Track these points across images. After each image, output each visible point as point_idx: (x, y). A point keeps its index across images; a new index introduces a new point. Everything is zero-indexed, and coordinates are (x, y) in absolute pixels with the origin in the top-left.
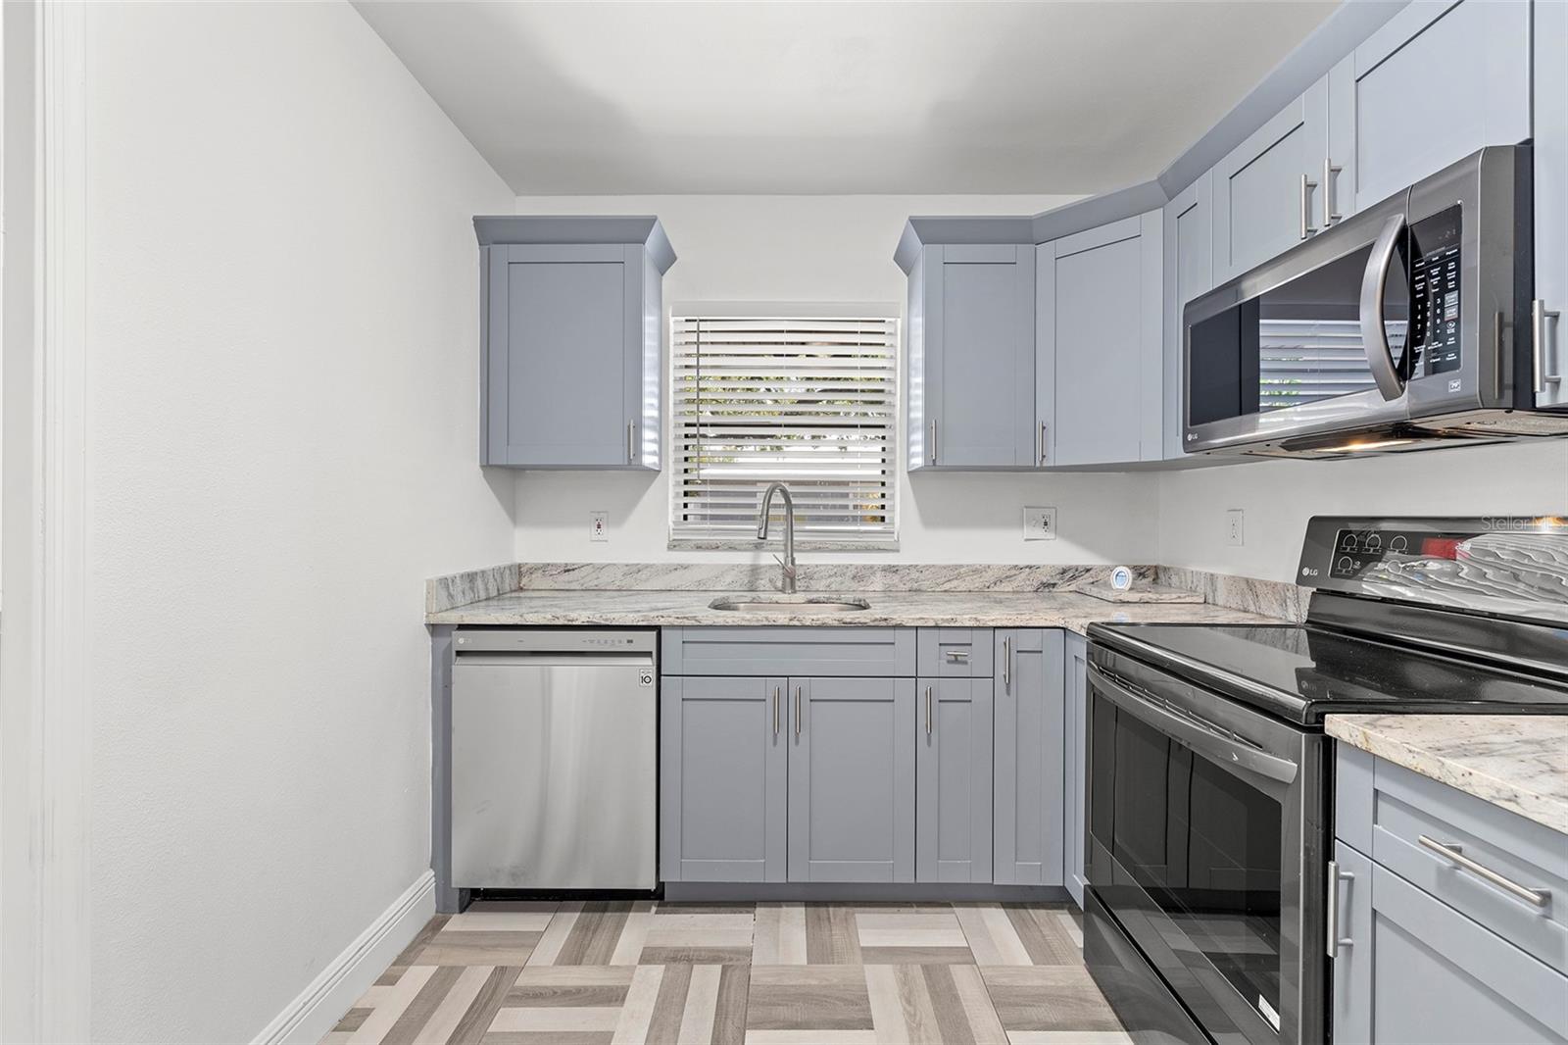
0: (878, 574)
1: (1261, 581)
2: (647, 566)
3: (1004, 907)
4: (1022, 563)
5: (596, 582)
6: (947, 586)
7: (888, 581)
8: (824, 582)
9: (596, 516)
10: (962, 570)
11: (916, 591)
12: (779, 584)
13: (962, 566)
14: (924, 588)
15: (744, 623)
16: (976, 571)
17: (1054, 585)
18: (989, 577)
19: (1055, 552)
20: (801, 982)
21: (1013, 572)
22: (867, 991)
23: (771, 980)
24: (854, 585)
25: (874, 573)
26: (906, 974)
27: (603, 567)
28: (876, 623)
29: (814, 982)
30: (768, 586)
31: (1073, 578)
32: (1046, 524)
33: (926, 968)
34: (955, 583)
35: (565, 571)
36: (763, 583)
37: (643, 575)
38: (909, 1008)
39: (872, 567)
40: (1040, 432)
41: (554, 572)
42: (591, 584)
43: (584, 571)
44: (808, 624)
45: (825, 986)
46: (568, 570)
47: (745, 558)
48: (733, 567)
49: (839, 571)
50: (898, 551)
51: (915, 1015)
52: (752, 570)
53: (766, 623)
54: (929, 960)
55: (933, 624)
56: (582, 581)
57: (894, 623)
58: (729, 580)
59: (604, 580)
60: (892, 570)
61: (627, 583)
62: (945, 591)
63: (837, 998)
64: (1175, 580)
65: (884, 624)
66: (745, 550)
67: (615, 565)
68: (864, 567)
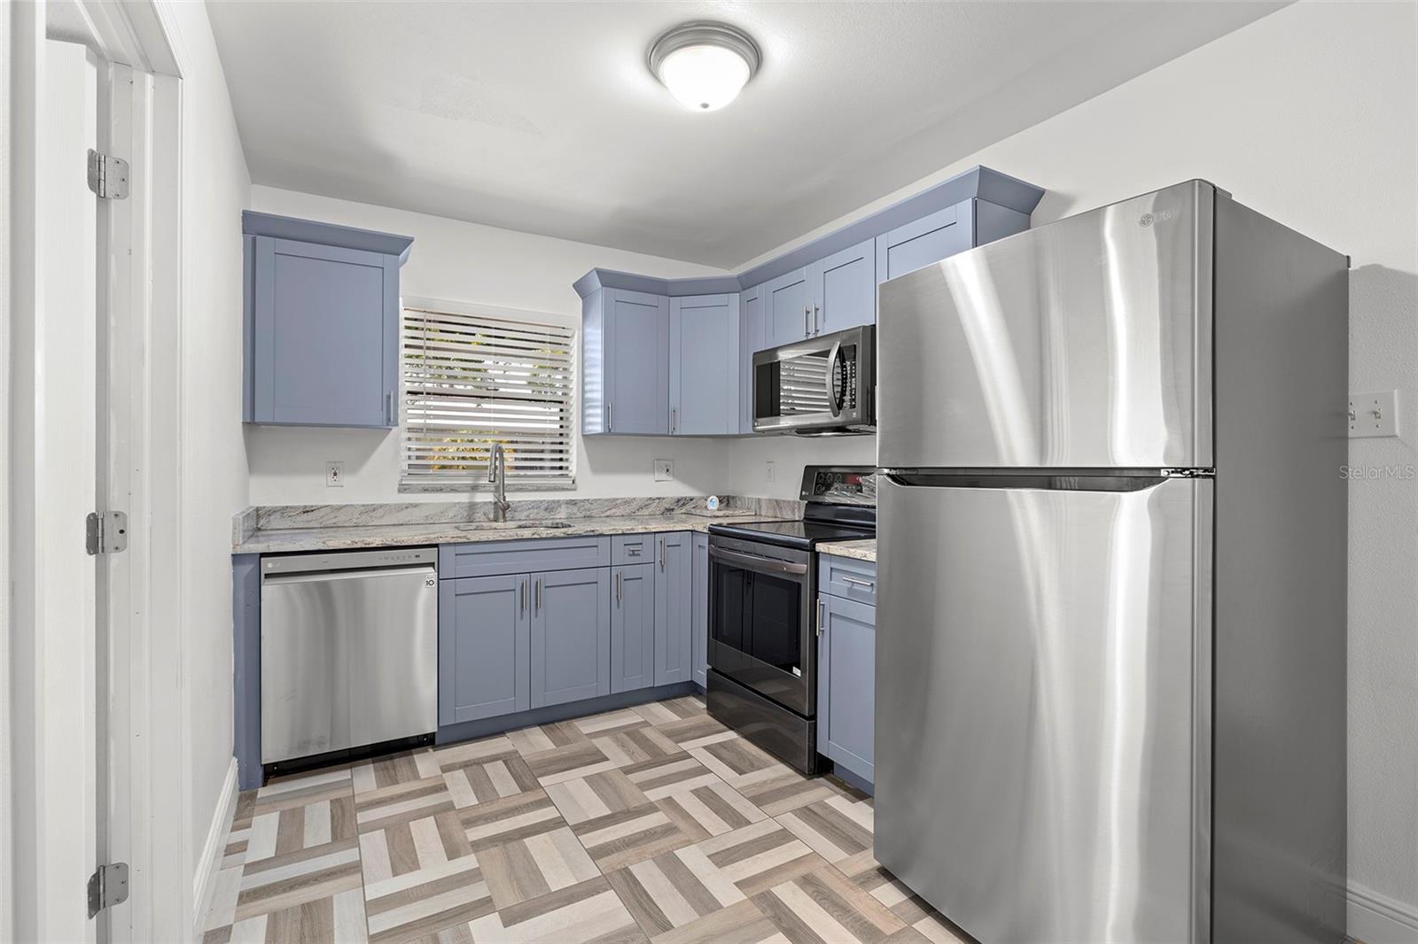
0: (563, 507)
1: (784, 501)
2: (381, 506)
4: (654, 496)
5: (334, 521)
6: (608, 513)
7: (570, 511)
8: (525, 513)
9: (333, 465)
10: (618, 502)
11: (589, 517)
12: (491, 516)
13: (617, 499)
14: (593, 514)
15: (501, 538)
16: (627, 502)
17: (673, 510)
18: (634, 506)
19: (672, 489)
21: (649, 502)
24: (546, 515)
25: (560, 506)
27: (340, 508)
28: (588, 534)
31: (684, 504)
32: (668, 470)
34: (614, 510)
35: (304, 512)
36: (479, 516)
37: (379, 512)
39: (559, 501)
40: (672, 413)
41: (293, 514)
42: (329, 523)
43: (323, 512)
44: (544, 536)
46: (307, 512)
47: (463, 498)
48: (455, 504)
49: (536, 505)
50: (575, 490)
52: (470, 506)
53: (516, 538)
55: (620, 532)
56: (321, 520)
57: (598, 533)
58: (451, 514)
59: (342, 518)
60: (573, 503)
61: (363, 519)
62: (607, 516)
64: (739, 503)
65: (592, 534)
66: (464, 491)
67: (352, 505)
68: (553, 501)
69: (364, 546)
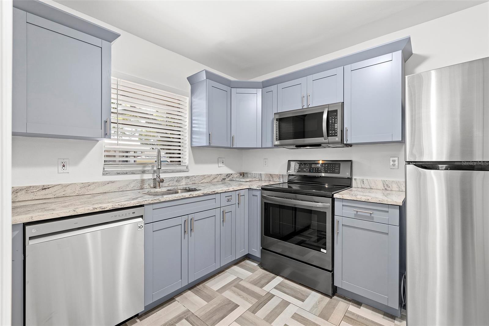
0: (184, 179)
2: (93, 183)
3: (235, 265)
4: (219, 174)
5: (63, 193)
6: (202, 181)
7: (187, 181)
8: (168, 183)
9: (62, 161)
10: (206, 176)
11: (194, 184)
12: (152, 186)
13: (205, 175)
14: (196, 183)
16: (209, 176)
17: (225, 179)
18: (212, 178)
19: (224, 170)
20: (211, 308)
21: (217, 176)
22: (229, 299)
23: (203, 313)
24: (177, 184)
25: (182, 179)
26: (233, 290)
27: (68, 185)
28: (212, 193)
29: (215, 306)
30: (148, 187)
31: (229, 177)
32: (223, 162)
33: (234, 286)
34: (204, 180)
35: (43, 189)
36: (146, 186)
37: (91, 187)
38: (241, 297)
39: (182, 177)
40: (232, 139)
41: (34, 191)
42: (61, 194)
43: (56, 188)
44: (195, 196)
45: (218, 305)
46: (45, 189)
47: (138, 177)
48: (134, 180)
49: (172, 179)
50: (188, 172)
51: (244, 297)
52: (142, 181)
53: (182, 197)
54: (234, 284)
55: (224, 191)
56: (54, 193)
57: (216, 192)
58: (132, 185)
59: (68, 191)
60: (187, 177)
61: (83, 191)
62: (201, 183)
63: (224, 305)
64: (249, 175)
65: (214, 193)
66: (138, 174)
67: (75, 184)
68: (180, 177)
69: (101, 210)
